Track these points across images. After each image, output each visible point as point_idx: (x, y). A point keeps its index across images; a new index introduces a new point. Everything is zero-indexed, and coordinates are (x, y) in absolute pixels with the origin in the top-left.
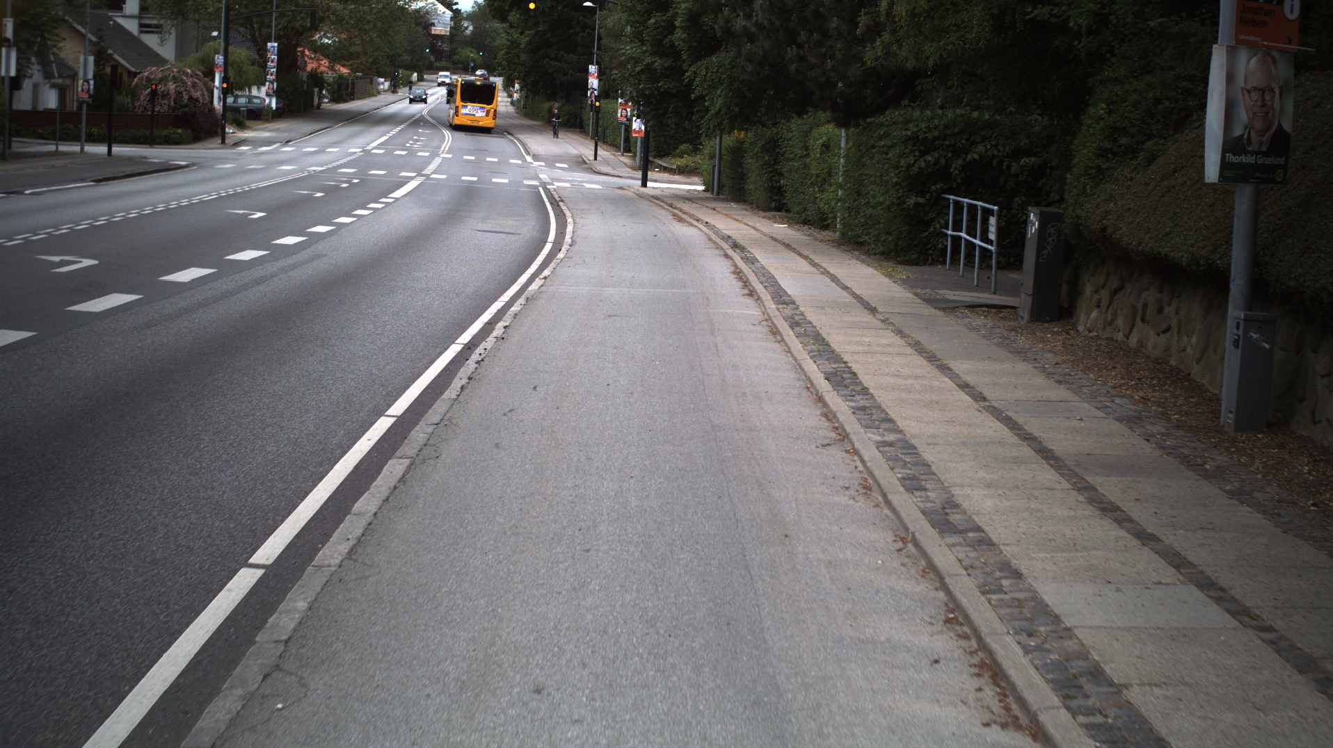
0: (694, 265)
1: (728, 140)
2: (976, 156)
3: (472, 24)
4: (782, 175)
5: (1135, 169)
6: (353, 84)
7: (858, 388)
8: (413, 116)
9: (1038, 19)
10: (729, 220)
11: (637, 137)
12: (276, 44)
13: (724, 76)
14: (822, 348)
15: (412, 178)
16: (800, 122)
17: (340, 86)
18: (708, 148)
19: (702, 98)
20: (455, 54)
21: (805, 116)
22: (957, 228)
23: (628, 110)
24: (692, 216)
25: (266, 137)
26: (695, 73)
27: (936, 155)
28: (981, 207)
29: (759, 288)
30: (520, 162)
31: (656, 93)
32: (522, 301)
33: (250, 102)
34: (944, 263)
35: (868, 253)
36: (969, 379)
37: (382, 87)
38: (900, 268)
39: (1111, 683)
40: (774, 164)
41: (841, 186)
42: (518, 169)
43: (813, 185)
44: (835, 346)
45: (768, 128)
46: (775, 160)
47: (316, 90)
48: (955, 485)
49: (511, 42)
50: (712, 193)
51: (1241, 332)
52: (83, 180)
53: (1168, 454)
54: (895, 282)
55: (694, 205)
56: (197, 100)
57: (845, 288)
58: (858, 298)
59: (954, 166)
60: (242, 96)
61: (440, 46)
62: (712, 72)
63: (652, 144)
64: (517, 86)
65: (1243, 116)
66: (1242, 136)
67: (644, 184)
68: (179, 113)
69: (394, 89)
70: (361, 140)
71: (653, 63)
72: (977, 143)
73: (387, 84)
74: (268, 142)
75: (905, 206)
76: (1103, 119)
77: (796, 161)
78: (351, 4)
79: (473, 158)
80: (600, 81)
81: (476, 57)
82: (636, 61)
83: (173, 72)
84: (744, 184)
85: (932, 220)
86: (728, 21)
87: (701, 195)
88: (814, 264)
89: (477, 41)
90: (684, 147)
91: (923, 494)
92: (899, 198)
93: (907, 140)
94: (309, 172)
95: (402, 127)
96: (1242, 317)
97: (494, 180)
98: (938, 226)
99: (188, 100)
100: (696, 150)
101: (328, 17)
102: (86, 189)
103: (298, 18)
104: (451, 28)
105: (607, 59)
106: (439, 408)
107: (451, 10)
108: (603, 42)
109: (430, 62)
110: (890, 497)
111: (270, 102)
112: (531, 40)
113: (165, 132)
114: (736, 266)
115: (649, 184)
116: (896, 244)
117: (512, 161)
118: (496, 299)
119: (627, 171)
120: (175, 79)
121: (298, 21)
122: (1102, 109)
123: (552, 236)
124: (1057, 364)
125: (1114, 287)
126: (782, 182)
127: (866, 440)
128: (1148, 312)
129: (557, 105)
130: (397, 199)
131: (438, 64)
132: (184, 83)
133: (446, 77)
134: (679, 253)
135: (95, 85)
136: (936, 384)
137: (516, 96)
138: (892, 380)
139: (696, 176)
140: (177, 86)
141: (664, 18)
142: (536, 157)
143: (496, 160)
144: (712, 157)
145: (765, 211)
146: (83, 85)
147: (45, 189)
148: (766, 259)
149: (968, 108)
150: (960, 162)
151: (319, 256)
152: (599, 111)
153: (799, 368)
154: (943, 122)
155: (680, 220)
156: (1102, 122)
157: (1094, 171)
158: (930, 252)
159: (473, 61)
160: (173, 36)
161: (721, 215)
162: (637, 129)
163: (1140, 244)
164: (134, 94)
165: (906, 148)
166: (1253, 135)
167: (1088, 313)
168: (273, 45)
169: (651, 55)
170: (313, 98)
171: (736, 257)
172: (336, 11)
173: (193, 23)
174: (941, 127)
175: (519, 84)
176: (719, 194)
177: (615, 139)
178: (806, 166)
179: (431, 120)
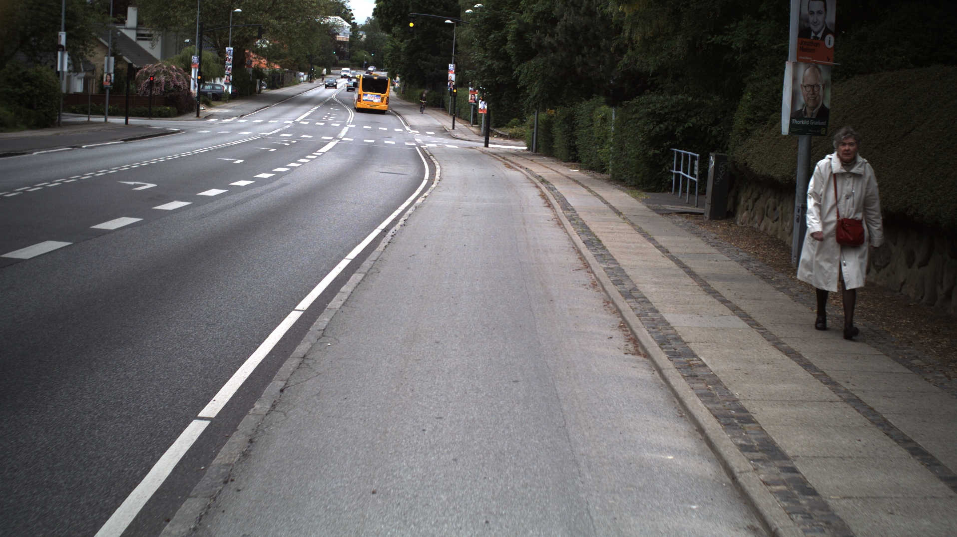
0: (517, 192)
1: (543, 116)
2: (691, 125)
3: (366, 34)
4: (577, 138)
5: (765, 130)
6: (283, 76)
7: (601, 247)
8: (326, 98)
9: (715, 43)
10: (541, 167)
11: (482, 114)
12: (232, 49)
13: (539, 74)
14: (584, 229)
15: (330, 141)
16: (587, 103)
17: (273, 78)
18: (530, 121)
19: (524, 87)
20: (353, 55)
21: (591, 100)
22: (678, 169)
23: (476, 95)
24: (517, 165)
25: (226, 113)
26: (520, 71)
27: (666, 124)
28: (691, 155)
29: (554, 201)
30: (401, 130)
31: (494, 84)
32: (413, 208)
33: (213, 88)
34: (671, 191)
35: (626, 185)
36: (663, 244)
37: (302, 79)
38: (643, 193)
39: (682, 341)
40: (571, 131)
41: (611, 145)
42: (401, 135)
43: (595, 144)
44: (593, 230)
45: (568, 107)
46: (572, 128)
47: (258, 80)
48: (639, 283)
49: (394, 47)
50: (532, 151)
51: (800, 214)
52: (115, 140)
53: (755, 275)
54: (638, 200)
55: (519, 158)
56: (180, 87)
57: (606, 203)
58: (613, 208)
59: (677, 130)
60: (209, 84)
61: (343, 49)
62: (531, 71)
63: (492, 119)
64: (398, 79)
65: (802, 99)
66: (801, 110)
67: (486, 145)
68: (168, 96)
69: (310, 80)
70: (292, 115)
71: (492, 64)
72: (692, 117)
73: (306, 77)
74: (229, 116)
75: (647, 155)
76: (749, 101)
77: (585, 129)
78: (283, 21)
79: (370, 128)
80: (456, 75)
81: (368, 57)
82: (482, 63)
83: (163, 68)
84: (553, 144)
85: (664, 164)
86: (539, 39)
87: (524, 152)
88: (590, 191)
89: (369, 46)
90: (514, 120)
91: (622, 286)
92: (644, 151)
93: (649, 114)
94: (261, 136)
95: (321, 105)
96: (800, 206)
97: (386, 142)
98: (667, 168)
99: (174, 87)
100: (522, 122)
101: (268, 29)
102: (119, 145)
103: (247, 30)
104: (350, 36)
105: (462, 60)
106: (374, 255)
107: (350, 24)
108: (459, 49)
109: (336, 60)
110: (605, 287)
111: (228, 89)
112: (408, 46)
113: (159, 109)
114: (542, 192)
115: (490, 145)
116: (643, 179)
117: (396, 130)
118: (397, 208)
119: (475, 137)
120: (165, 73)
121: (247, 32)
122: (749, 96)
123: (427, 176)
124: (716, 238)
125: (755, 197)
126: (576, 143)
127: (599, 268)
128: (769, 210)
129: (426, 91)
130: (324, 153)
131: (340, 62)
132: (171, 76)
133: (347, 71)
134: (509, 184)
135: (115, 77)
136: (644, 246)
137: (397, 85)
138: (620, 244)
139: (522, 140)
140: (166, 78)
141: (500, 34)
142: (412, 127)
143: (386, 129)
144: (532, 127)
145: (565, 162)
146: (107, 77)
147: (94, 145)
148: (560, 188)
149: (686, 95)
150: (681, 128)
151: (285, 185)
152: (456, 96)
153: (571, 239)
154: (670, 104)
155: (510, 167)
156: (749, 103)
157: (743, 131)
158: (663, 184)
159: (366, 60)
160: (160, 43)
161: (536, 164)
162: (482, 108)
163: (761, 171)
164: (138, 85)
165: (648, 120)
166: (807, 109)
167: (742, 214)
168: (229, 49)
169: (491, 59)
170: (255, 86)
171: (543, 187)
172: (273, 25)
173: (174, 34)
174: (670, 107)
175: (400, 77)
176: (536, 152)
177: (467, 115)
178: (591, 132)
179: (338, 101)
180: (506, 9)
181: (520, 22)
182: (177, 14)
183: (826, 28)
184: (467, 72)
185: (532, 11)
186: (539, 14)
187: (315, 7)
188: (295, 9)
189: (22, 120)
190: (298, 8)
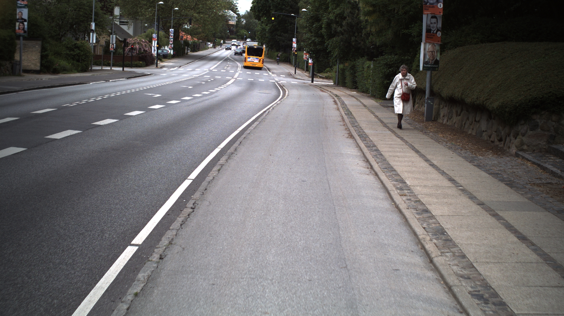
0: (323, 100)
1: (341, 66)
3: (245, 20)
4: (357, 77)
6: (199, 45)
8: (224, 57)
9: (405, 33)
10: (338, 91)
11: (310, 66)
12: (173, 30)
13: (337, 45)
15: (231, 79)
16: (361, 60)
17: (194, 45)
18: (335, 69)
19: (330, 52)
20: (238, 32)
23: (307, 55)
24: (326, 90)
25: (171, 65)
26: (328, 44)
27: (392, 68)
29: (338, 103)
30: (267, 74)
31: (316, 50)
32: (276, 104)
33: (163, 51)
37: (209, 46)
38: (381, 101)
40: (354, 74)
41: (371, 79)
43: (365, 80)
45: (352, 62)
46: (354, 72)
47: (186, 47)
49: (263, 29)
50: (336, 85)
51: (427, 101)
55: (328, 87)
56: (147, 51)
58: (364, 105)
61: (232, 29)
62: (334, 43)
63: (316, 68)
65: (428, 57)
66: (427, 61)
67: (312, 82)
68: (140, 56)
69: (214, 47)
70: (207, 66)
71: (315, 40)
73: (211, 45)
74: (174, 67)
77: (360, 72)
78: (201, 14)
79: (250, 73)
80: (297, 44)
81: (247, 33)
82: (309, 39)
83: (138, 41)
84: (345, 80)
86: (335, 29)
87: (332, 85)
89: (247, 27)
90: (328, 69)
91: (354, 125)
92: (382, 81)
94: (195, 76)
95: (221, 61)
97: (259, 80)
99: (143, 51)
100: (331, 70)
102: (125, 81)
104: (236, 21)
105: (300, 37)
106: (262, 117)
107: (236, 14)
108: (298, 30)
109: (229, 36)
111: (171, 52)
112: (270, 28)
113: (136, 63)
114: (335, 100)
115: (314, 82)
117: (264, 74)
118: (269, 105)
119: (307, 78)
120: (138, 43)
121: (181, 21)
123: (281, 94)
126: (356, 79)
127: (347, 121)
129: (280, 53)
130: (229, 85)
131: (231, 36)
132: (142, 45)
133: (235, 42)
134: (321, 97)
135: (116, 46)
139: (331, 79)
140: (139, 46)
141: (319, 24)
142: (273, 73)
143: (258, 74)
144: (336, 72)
146: (112, 45)
148: (344, 98)
152: (297, 56)
155: (322, 91)
159: (246, 35)
160: (132, 26)
162: (310, 63)
166: (430, 61)
168: (172, 30)
169: (314, 37)
170: (185, 50)
171: (336, 98)
172: (196, 17)
173: (141, 21)
174: (394, 61)
175: (265, 45)
176: (338, 85)
177: (303, 66)
178: (363, 74)
179: (232, 59)
180: (322, 12)
181: (328, 19)
182: (143, 10)
183: (438, 29)
184: (302, 43)
185: (334, 13)
186: (337, 15)
187: (219, 7)
188: (208, 8)
189: (75, 68)
190: (209, 7)
